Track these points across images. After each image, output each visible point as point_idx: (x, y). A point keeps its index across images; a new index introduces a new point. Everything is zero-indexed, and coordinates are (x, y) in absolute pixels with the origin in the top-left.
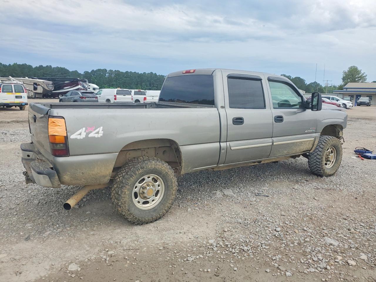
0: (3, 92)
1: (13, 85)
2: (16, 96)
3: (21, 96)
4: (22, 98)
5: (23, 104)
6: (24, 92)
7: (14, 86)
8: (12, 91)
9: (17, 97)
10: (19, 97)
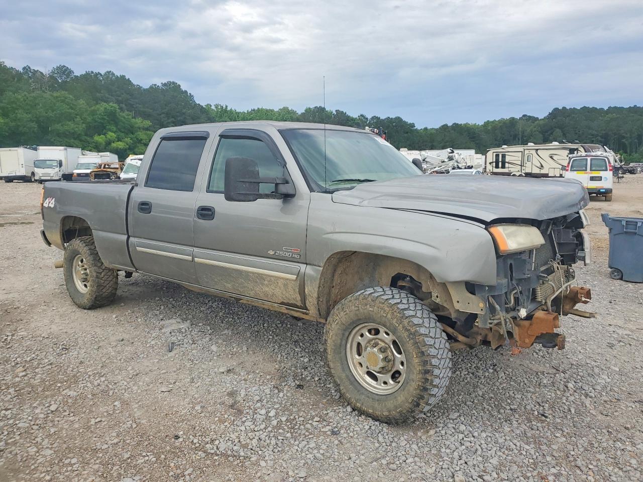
0: (571, 170)
1: (589, 159)
2: (591, 177)
3: (601, 177)
4: (601, 180)
5: (601, 190)
6: (606, 170)
7: (591, 160)
8: (586, 168)
9: (592, 179)
10: (597, 179)
